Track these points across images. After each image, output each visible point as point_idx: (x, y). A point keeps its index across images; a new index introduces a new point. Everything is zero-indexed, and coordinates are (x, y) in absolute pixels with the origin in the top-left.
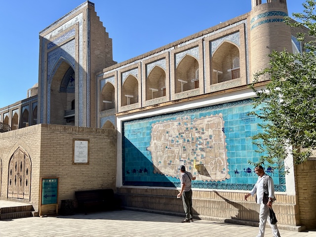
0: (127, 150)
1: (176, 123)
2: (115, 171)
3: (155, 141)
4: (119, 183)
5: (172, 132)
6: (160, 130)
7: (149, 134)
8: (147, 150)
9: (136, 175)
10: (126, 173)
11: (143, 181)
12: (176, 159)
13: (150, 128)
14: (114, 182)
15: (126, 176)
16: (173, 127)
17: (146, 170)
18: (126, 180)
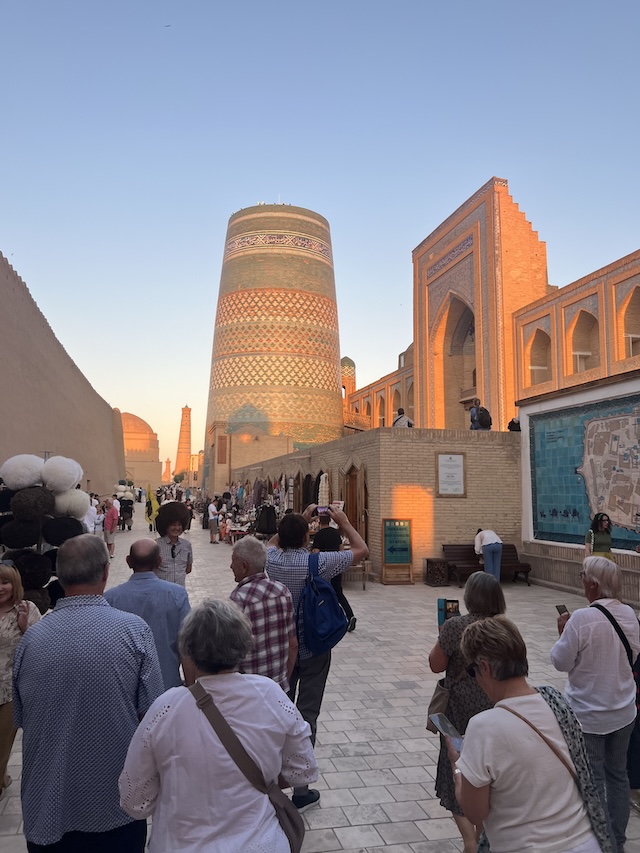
0: (539, 471)
1: (632, 420)
2: (519, 511)
3: (592, 456)
4: (528, 534)
5: (623, 438)
6: (600, 434)
7: (581, 441)
8: (576, 472)
9: (558, 521)
10: (539, 516)
11: (571, 533)
12: (634, 493)
13: (582, 430)
14: (518, 532)
15: (539, 521)
16: (627, 427)
17: (575, 513)
18: (540, 530)
